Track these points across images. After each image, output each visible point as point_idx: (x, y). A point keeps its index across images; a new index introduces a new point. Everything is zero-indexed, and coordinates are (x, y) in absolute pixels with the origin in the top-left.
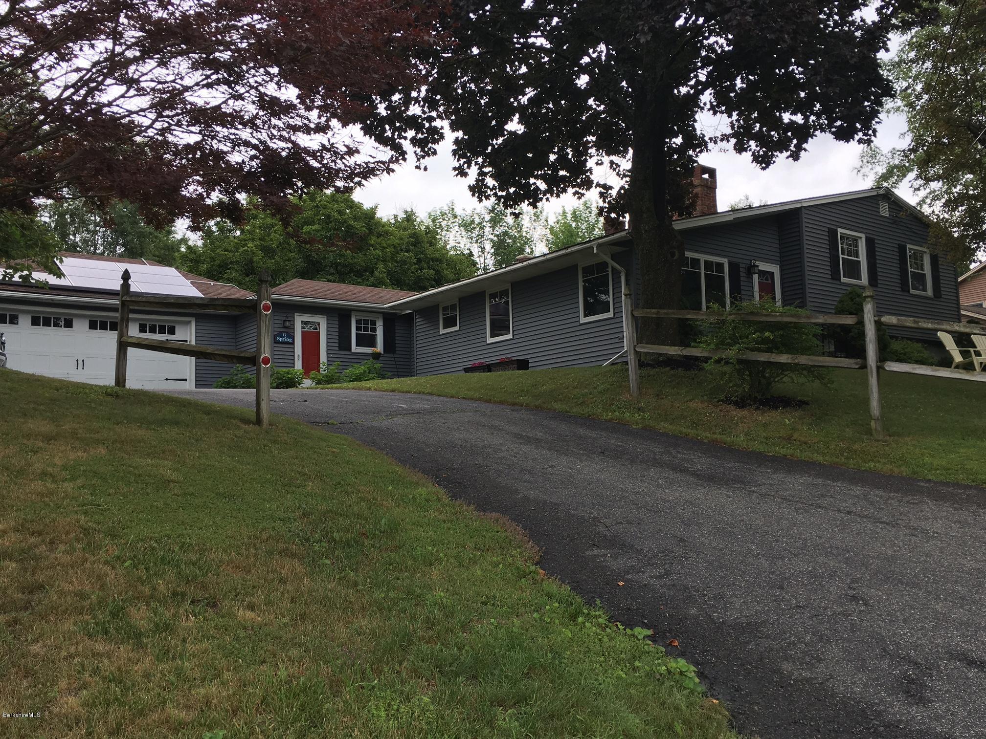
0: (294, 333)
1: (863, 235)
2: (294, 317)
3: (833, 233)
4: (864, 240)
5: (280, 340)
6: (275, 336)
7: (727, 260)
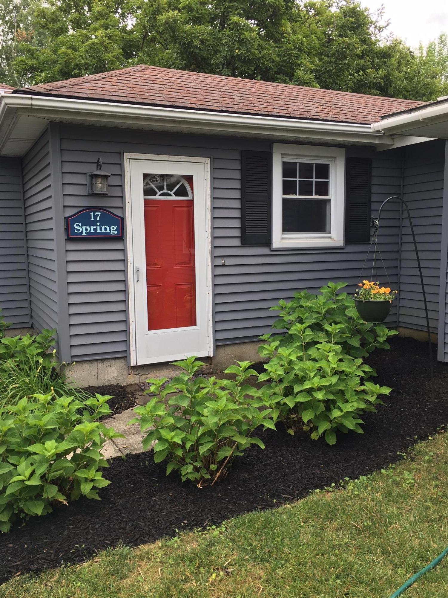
0: (122, 208)
2: (121, 165)
5: (83, 230)
6: (68, 222)
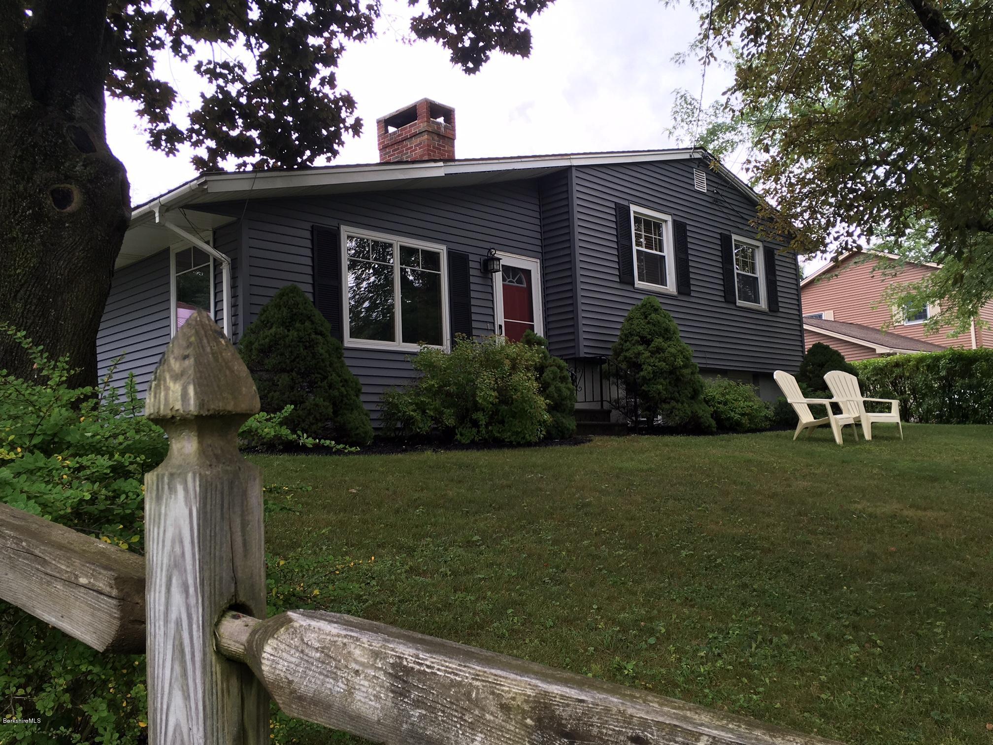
1: (669, 218)
3: (622, 212)
4: (670, 224)
7: (444, 248)
